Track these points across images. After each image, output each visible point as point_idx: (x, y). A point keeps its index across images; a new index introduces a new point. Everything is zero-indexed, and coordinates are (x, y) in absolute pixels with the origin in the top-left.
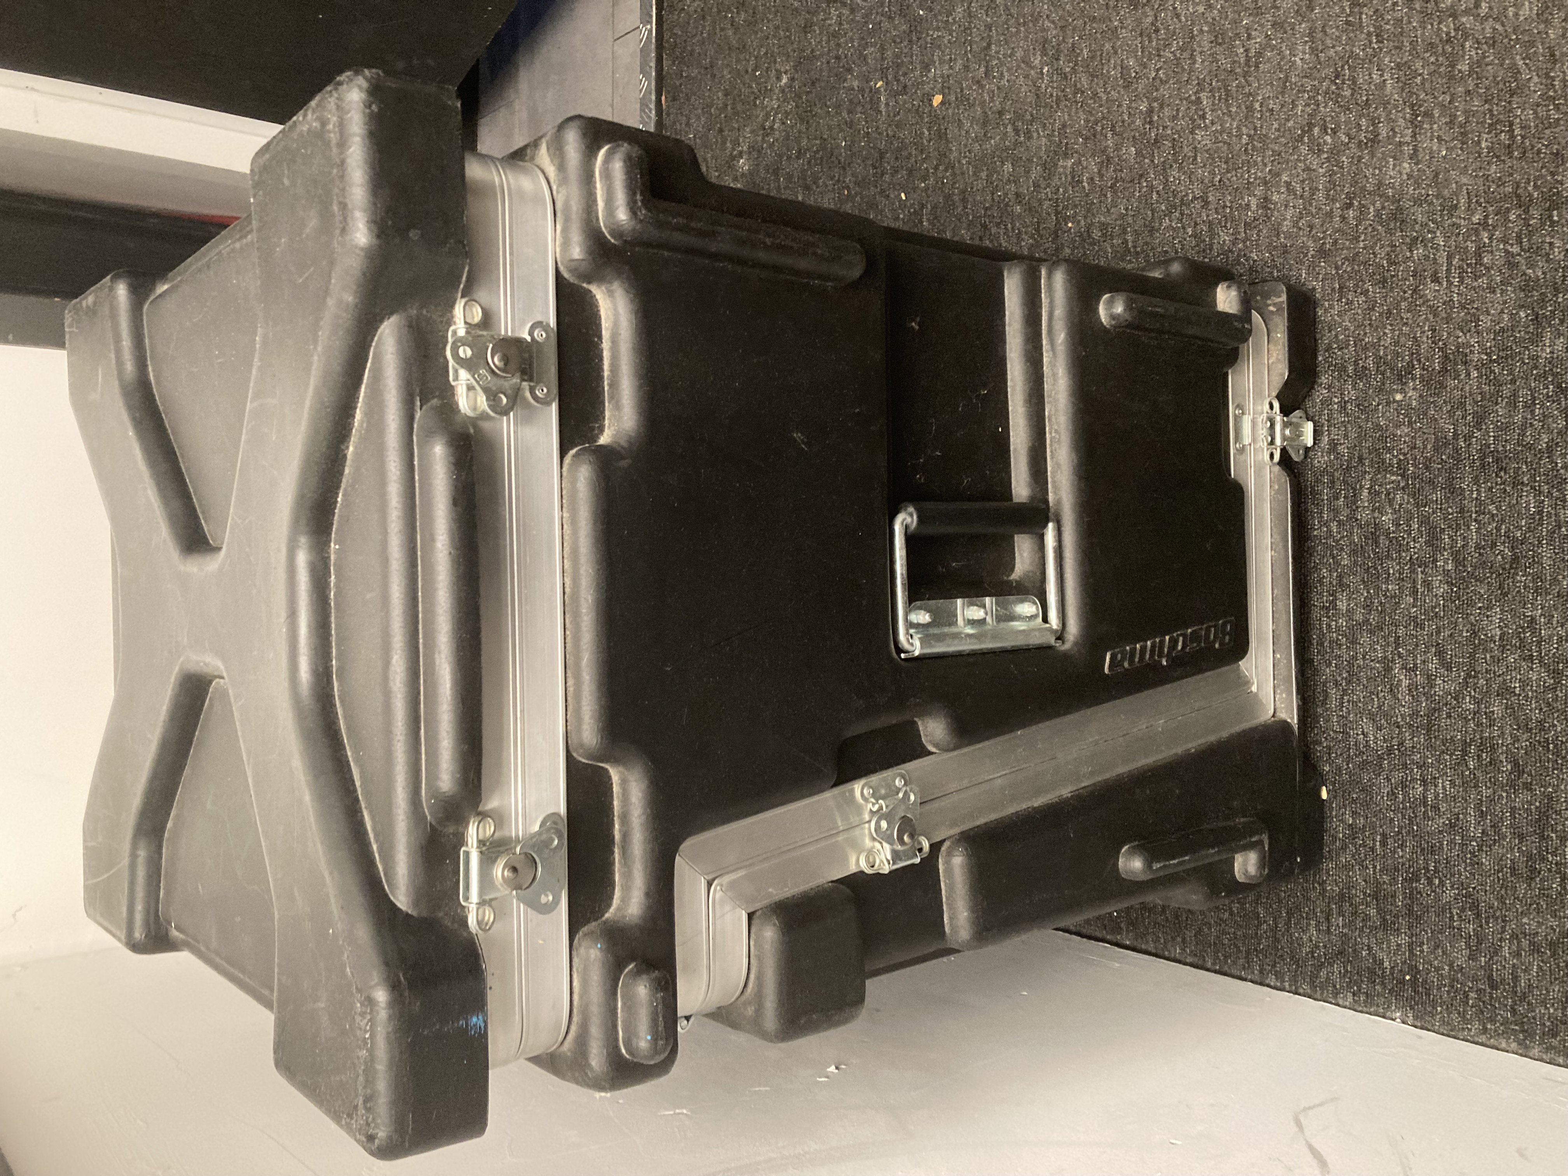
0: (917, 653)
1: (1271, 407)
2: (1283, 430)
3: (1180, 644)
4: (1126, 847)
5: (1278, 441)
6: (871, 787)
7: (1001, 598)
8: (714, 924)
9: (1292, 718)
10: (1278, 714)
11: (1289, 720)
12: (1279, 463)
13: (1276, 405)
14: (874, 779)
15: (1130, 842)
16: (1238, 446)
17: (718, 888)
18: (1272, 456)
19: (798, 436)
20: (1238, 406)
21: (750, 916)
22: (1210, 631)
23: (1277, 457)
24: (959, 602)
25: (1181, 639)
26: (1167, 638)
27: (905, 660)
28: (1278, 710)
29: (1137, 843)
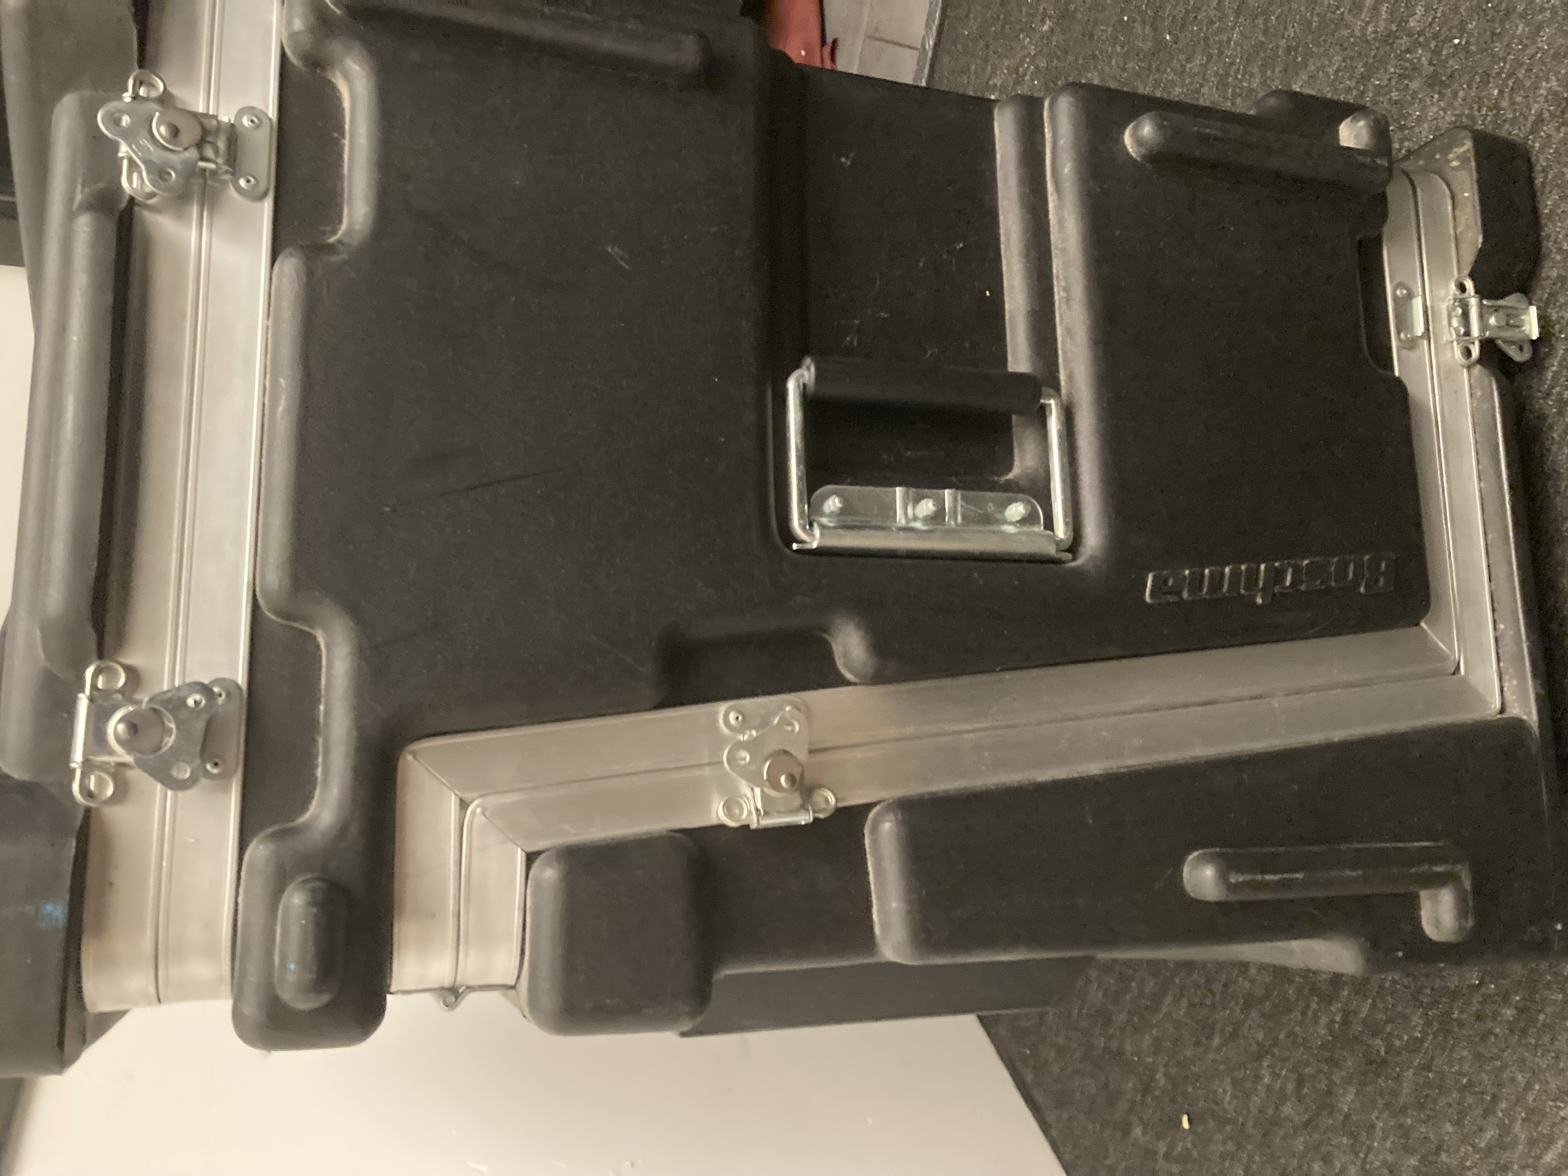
0: (815, 545)
1: (1462, 288)
2: (1482, 317)
3: (1289, 578)
4: (1196, 854)
5: (1475, 332)
6: (740, 712)
7: (971, 493)
8: (469, 857)
9: (1529, 714)
10: (1508, 710)
11: (1525, 717)
12: (1480, 361)
13: (1469, 284)
14: (747, 703)
15: (1204, 846)
16: (1402, 336)
17: (479, 810)
18: (1468, 353)
19: (613, 250)
20: (1400, 285)
21: (531, 858)
22: (1346, 567)
23: (1475, 351)
24: (899, 491)
25: (1290, 571)
26: (1263, 567)
27: (797, 551)
28: (1508, 705)
29: (1218, 850)
